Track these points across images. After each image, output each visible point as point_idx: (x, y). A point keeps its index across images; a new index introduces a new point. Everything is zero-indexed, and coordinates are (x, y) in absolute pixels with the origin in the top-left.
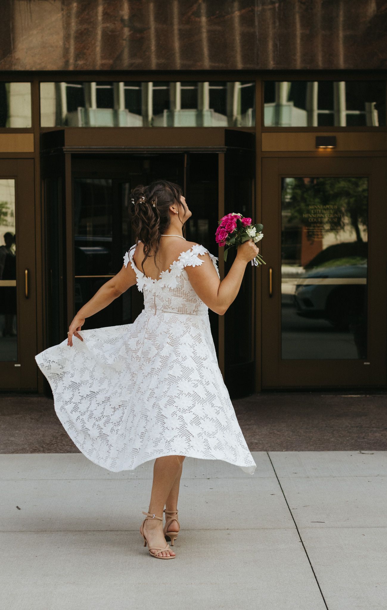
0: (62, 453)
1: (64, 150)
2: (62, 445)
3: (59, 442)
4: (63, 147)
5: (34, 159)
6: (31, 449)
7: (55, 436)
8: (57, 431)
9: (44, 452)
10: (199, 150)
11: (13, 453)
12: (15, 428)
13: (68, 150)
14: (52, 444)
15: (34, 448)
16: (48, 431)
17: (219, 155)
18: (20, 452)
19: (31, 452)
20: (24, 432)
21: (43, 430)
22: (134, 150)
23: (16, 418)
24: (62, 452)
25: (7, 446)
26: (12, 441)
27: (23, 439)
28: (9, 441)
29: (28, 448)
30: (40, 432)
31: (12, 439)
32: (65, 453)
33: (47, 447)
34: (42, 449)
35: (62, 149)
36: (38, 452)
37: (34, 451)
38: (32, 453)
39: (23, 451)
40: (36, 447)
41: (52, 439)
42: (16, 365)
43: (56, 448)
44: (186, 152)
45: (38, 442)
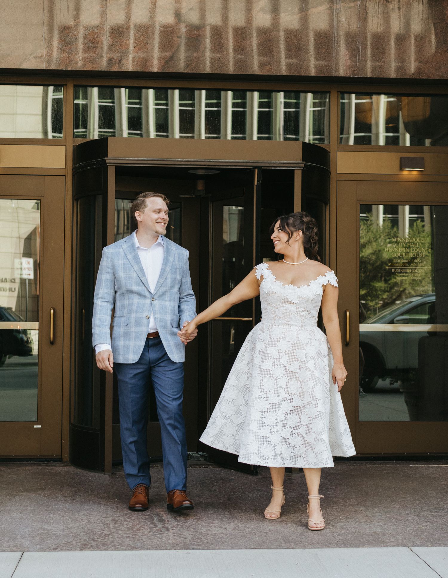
0: (125, 550)
1: (107, 161)
2: (120, 536)
3: (114, 532)
4: (106, 158)
5: (65, 176)
6: (79, 544)
7: (105, 522)
8: (105, 515)
9: (98, 548)
10: (271, 165)
11: (55, 549)
12: (46, 510)
13: (112, 161)
14: (105, 535)
15: (83, 542)
16: (92, 514)
17: (295, 171)
18: (65, 548)
19: (80, 548)
20: (61, 516)
21: (85, 512)
22: (192, 163)
23: (44, 496)
24: (124, 548)
25: (43, 539)
26: (49, 530)
27: (62, 528)
28: (44, 530)
29: (74, 542)
30: (83, 517)
31: (48, 527)
32: (129, 550)
33: (100, 540)
34: (94, 544)
35: (105, 160)
36: (90, 548)
37: (84, 547)
38: (82, 550)
39: (68, 547)
40: (85, 540)
41: (103, 527)
42: (35, 426)
43: (113, 542)
44: (256, 167)
45: (84, 532)
